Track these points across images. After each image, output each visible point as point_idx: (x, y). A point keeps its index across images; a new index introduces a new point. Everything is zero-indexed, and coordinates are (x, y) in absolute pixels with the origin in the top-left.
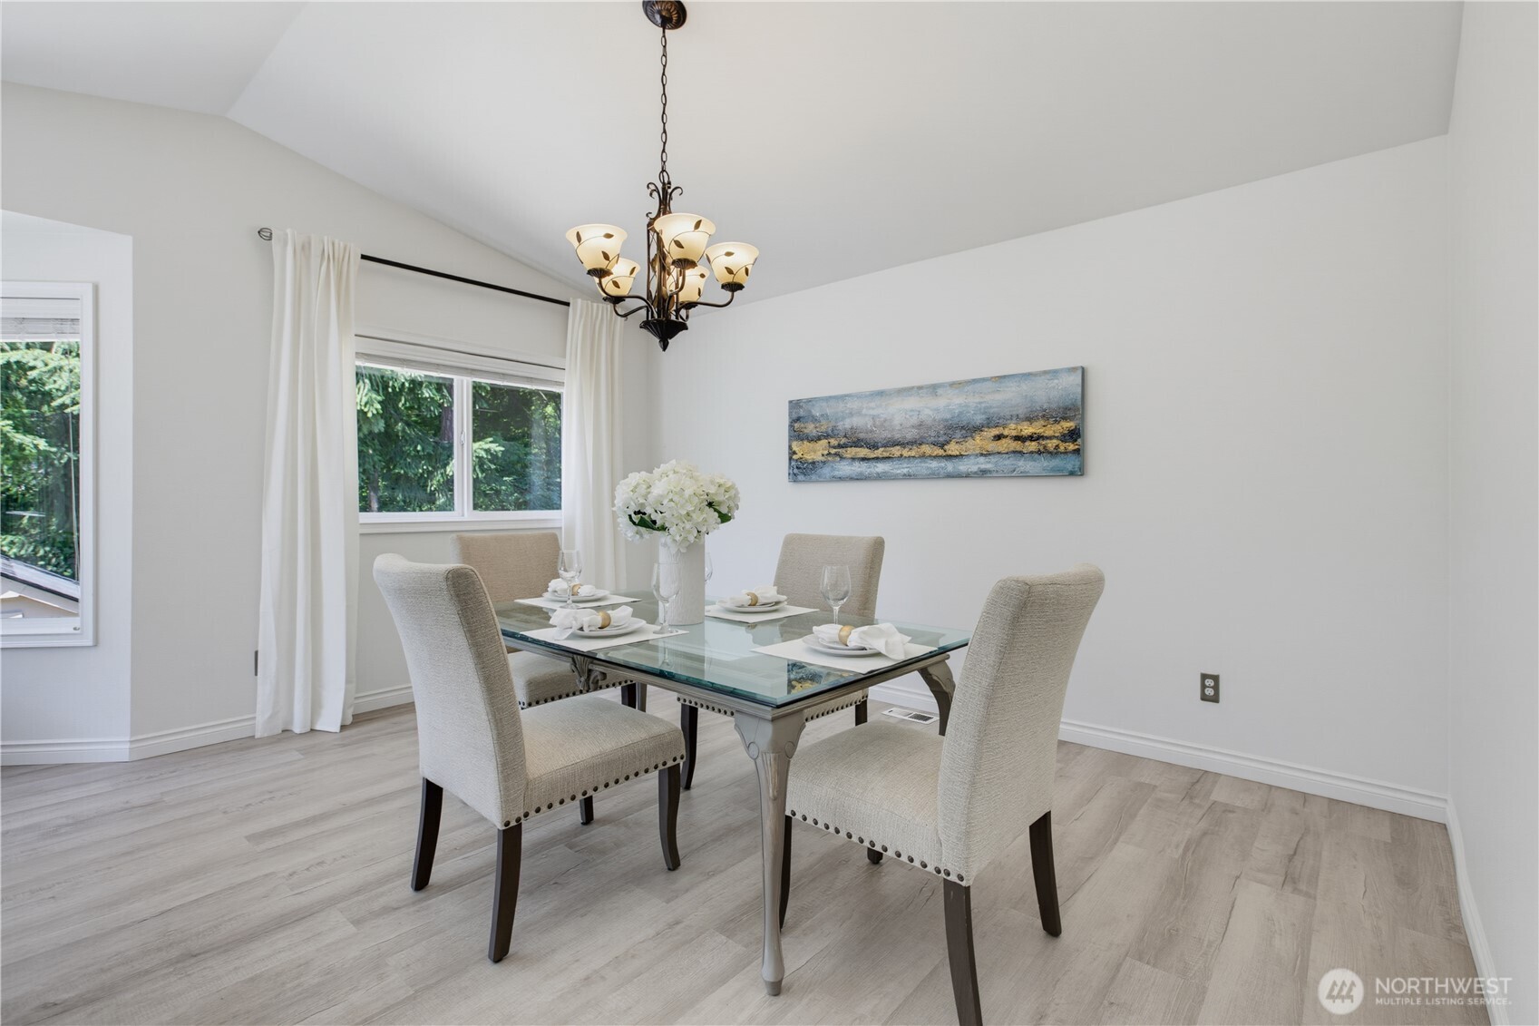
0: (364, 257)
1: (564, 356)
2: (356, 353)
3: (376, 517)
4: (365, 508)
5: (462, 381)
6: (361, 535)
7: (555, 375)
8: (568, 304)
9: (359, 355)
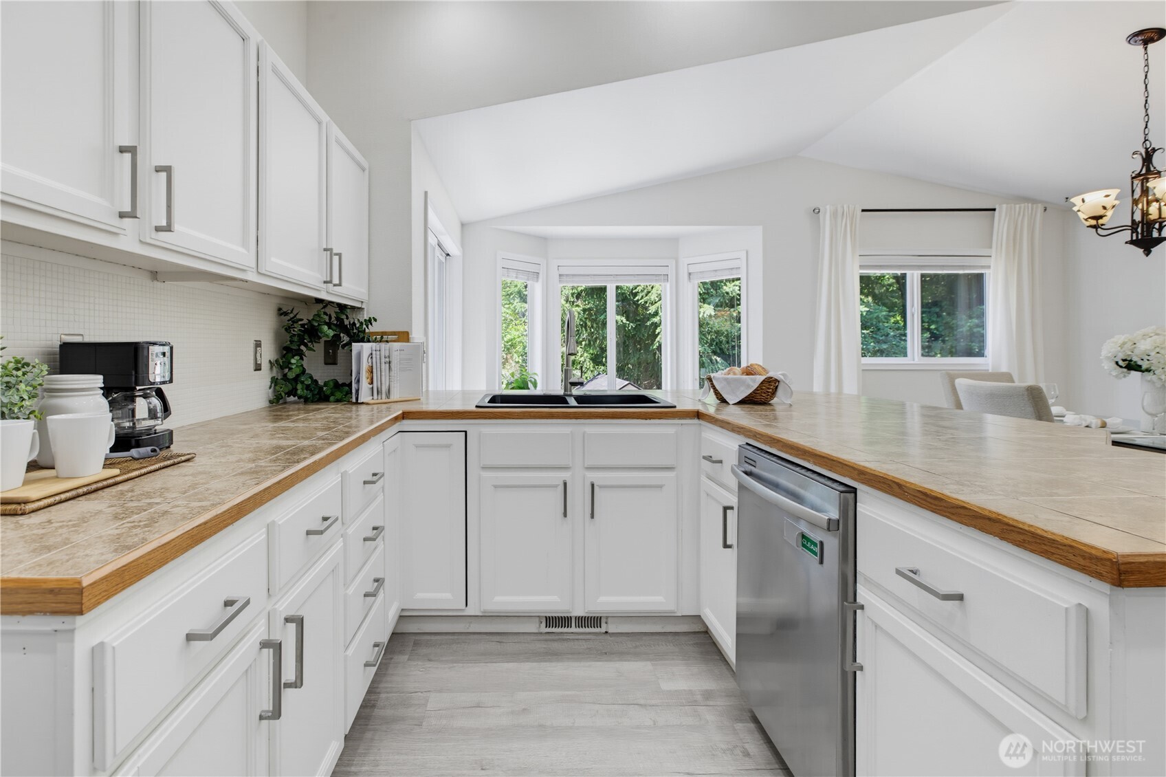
0: (863, 211)
1: (991, 247)
2: (860, 266)
3: (870, 361)
4: (864, 355)
5: (913, 274)
6: (863, 370)
7: (983, 261)
8: (994, 210)
9: (861, 267)
